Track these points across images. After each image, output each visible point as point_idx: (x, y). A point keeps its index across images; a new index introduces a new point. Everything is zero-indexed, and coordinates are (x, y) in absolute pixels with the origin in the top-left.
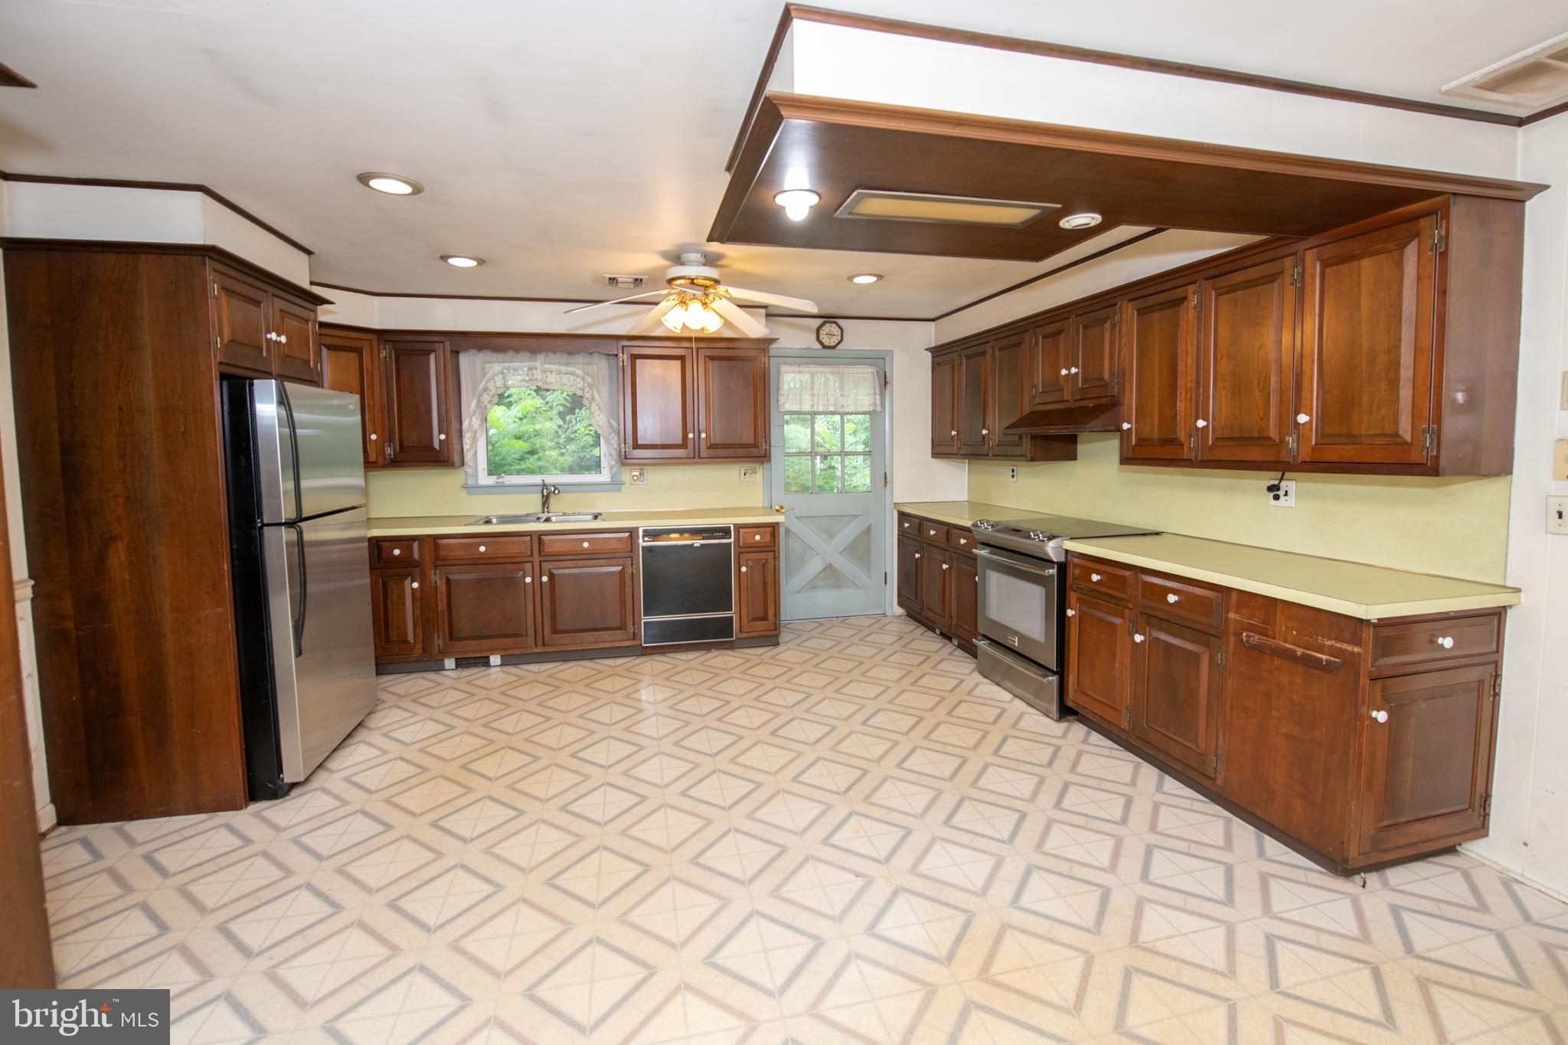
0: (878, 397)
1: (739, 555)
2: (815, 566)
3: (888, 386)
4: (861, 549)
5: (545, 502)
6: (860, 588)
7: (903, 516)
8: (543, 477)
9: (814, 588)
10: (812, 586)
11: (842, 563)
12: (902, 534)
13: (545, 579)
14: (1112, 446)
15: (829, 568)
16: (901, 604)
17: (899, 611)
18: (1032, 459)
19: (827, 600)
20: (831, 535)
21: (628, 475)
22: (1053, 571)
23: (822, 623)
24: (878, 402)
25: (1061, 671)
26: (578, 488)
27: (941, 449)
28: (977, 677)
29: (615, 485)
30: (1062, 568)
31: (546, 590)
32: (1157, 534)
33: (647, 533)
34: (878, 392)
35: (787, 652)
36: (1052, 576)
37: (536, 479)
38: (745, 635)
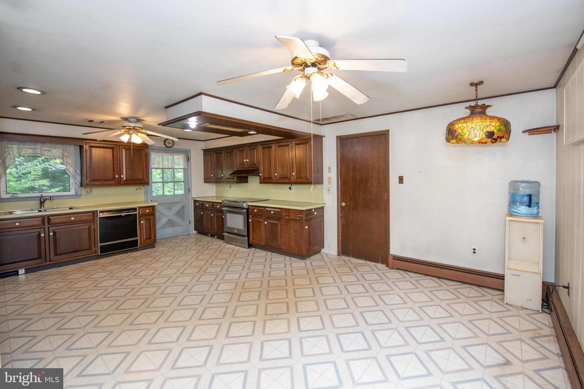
0: (186, 164)
1: (140, 217)
2: (164, 220)
3: (189, 161)
4: (181, 213)
5: (42, 203)
6: (181, 226)
7: (195, 201)
8: (42, 194)
9: (164, 228)
10: (164, 227)
11: (175, 219)
12: (195, 207)
13: (51, 234)
14: (257, 179)
15: (170, 220)
16: (195, 229)
17: (195, 232)
18: (237, 183)
19: (169, 231)
20: (170, 209)
21: (83, 191)
22: (245, 211)
23: (168, 239)
24: (186, 166)
25: (248, 236)
26: (58, 197)
27: (207, 180)
28: (225, 244)
29: (77, 196)
30: (248, 209)
31: (52, 239)
32: (268, 200)
33: (101, 212)
34: (186, 162)
35: (159, 248)
36: (245, 212)
37: (39, 195)
38: (143, 245)
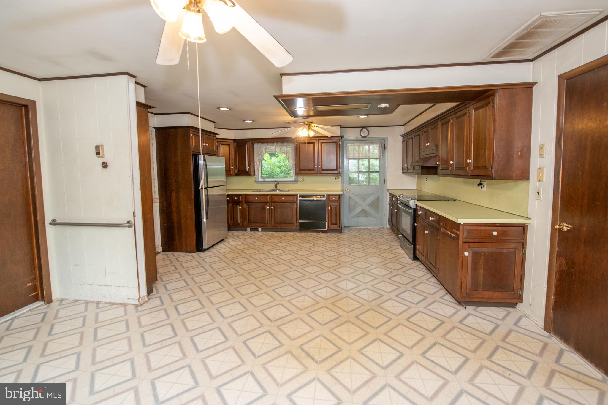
0: (381, 153)
1: (328, 204)
2: (358, 210)
3: (386, 149)
4: (376, 204)
5: (276, 185)
6: (375, 218)
7: (391, 195)
8: (275, 179)
9: (358, 217)
10: (357, 216)
11: (368, 209)
12: (391, 200)
13: (273, 208)
15: (364, 211)
16: (389, 224)
17: (388, 227)
18: (422, 174)
19: (363, 221)
20: (365, 199)
21: (300, 178)
22: (412, 211)
23: (359, 228)
24: (382, 155)
25: (414, 244)
26: (283, 182)
28: (399, 247)
29: (296, 181)
30: (415, 210)
31: (273, 210)
32: (454, 200)
33: (300, 196)
34: (381, 151)
35: (345, 235)
36: (411, 212)
37: (273, 180)
38: (330, 229)
